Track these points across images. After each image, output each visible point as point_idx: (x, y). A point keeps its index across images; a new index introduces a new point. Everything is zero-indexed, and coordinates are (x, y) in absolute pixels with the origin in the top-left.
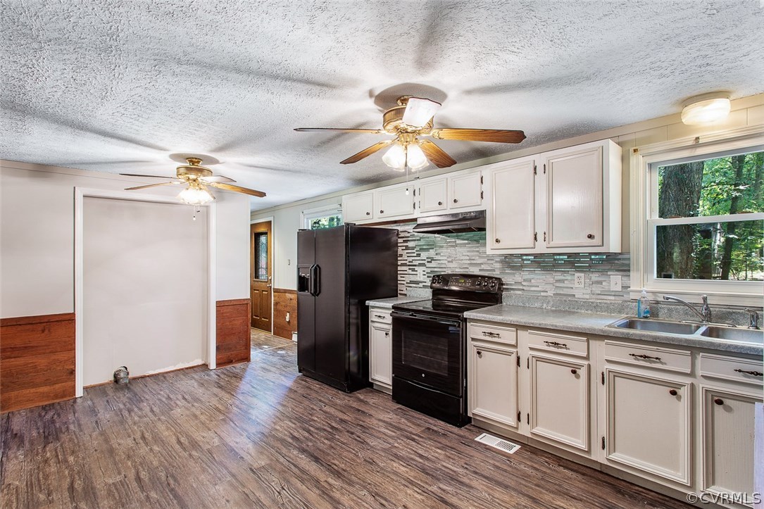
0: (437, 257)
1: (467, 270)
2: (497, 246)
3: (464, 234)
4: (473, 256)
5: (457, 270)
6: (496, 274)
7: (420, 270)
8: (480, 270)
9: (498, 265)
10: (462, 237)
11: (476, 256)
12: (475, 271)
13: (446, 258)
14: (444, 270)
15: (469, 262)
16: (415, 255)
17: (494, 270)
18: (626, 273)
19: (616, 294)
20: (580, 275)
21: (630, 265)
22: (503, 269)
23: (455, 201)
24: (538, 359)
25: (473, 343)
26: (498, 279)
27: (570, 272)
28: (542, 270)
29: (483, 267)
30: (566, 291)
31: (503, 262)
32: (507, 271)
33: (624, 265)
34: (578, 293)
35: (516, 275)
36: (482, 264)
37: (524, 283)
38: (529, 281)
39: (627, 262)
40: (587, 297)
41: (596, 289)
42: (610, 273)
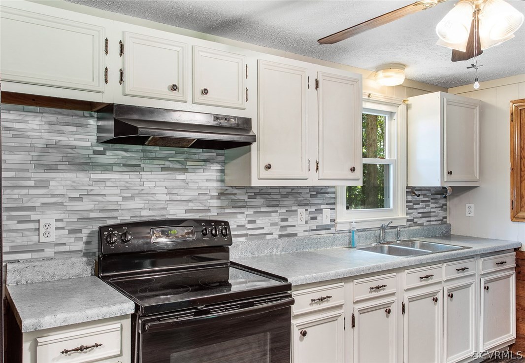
0: (96, 190)
2: (265, 173)
4: (174, 188)
5: (143, 213)
6: (213, 215)
7: (49, 219)
8: (187, 211)
9: (215, 203)
10: (197, 157)
11: (180, 187)
13: (118, 191)
14: (115, 214)
15: (167, 198)
16: (32, 183)
17: (208, 210)
18: (333, 204)
19: (327, 228)
20: (301, 210)
21: (335, 198)
22: (222, 207)
23: (205, 92)
24: (362, 311)
25: (294, 322)
26: (226, 223)
27: (294, 208)
28: (268, 206)
29: (191, 205)
30: (289, 231)
31: (222, 197)
32: (227, 211)
33: (331, 198)
34: (300, 231)
35: (239, 216)
36: (190, 200)
37: (249, 226)
38: (254, 222)
39: (333, 195)
40: (307, 234)
41: (313, 224)
42: (322, 207)
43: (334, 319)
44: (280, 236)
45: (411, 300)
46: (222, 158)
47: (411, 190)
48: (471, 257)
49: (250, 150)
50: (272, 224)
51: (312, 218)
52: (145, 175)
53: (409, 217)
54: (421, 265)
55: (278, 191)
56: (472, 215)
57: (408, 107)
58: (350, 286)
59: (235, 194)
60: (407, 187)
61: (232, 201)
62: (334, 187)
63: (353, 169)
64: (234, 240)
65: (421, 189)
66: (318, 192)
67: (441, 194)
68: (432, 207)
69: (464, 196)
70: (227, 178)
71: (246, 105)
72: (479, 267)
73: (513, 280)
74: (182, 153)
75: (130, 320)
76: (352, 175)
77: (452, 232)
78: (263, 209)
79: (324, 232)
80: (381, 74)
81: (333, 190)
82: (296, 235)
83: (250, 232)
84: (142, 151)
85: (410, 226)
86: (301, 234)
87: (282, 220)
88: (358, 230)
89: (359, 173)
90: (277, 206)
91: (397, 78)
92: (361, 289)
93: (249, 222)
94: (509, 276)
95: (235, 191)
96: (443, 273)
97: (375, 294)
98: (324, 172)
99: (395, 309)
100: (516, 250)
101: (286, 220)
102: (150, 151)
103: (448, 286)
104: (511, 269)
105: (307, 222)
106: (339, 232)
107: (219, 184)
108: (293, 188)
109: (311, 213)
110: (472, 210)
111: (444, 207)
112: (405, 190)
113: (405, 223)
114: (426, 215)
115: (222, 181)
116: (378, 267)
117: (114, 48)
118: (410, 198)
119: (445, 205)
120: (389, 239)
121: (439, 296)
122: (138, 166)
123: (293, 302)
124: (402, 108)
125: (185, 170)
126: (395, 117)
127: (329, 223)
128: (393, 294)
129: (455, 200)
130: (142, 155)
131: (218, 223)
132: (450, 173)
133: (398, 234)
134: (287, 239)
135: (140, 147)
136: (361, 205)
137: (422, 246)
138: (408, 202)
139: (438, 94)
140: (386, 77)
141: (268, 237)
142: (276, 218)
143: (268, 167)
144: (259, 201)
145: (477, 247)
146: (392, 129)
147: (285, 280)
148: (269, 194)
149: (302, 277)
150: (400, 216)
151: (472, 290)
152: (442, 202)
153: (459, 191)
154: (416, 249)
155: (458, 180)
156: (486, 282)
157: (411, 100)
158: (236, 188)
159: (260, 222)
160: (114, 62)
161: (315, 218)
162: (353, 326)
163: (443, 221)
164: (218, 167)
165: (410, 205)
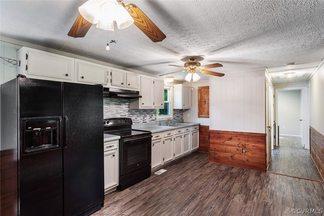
1: (115, 116)
2: (142, 106)
3: (114, 99)
4: (117, 109)
5: (111, 116)
6: (127, 117)
8: (121, 116)
9: (127, 113)
10: (113, 100)
11: (119, 109)
12: (118, 116)
15: (116, 112)
17: (126, 116)
18: (155, 114)
19: (154, 120)
20: (148, 115)
21: (156, 112)
22: (129, 115)
23: (129, 85)
24: (166, 140)
25: (152, 142)
26: (131, 119)
27: (146, 115)
28: (140, 114)
29: (122, 114)
30: (145, 121)
31: (129, 112)
32: (130, 116)
33: (155, 112)
34: (147, 121)
35: (133, 117)
36: (121, 113)
37: (135, 120)
38: (137, 119)
39: (155, 111)
40: (149, 122)
41: (151, 119)
42: (153, 114)
43: (160, 141)
44: (143, 122)
45: (176, 137)
46: (129, 101)
47: (174, 110)
48: (189, 127)
49: (139, 99)
50: (141, 119)
51: (150, 118)
52: (111, 106)
53: (174, 117)
54: (178, 128)
55: (142, 110)
56: (189, 116)
57: (173, 87)
58: (163, 133)
59: (132, 111)
60: (173, 109)
61: (131, 113)
62: (156, 109)
63: (162, 104)
64: (133, 123)
65: (177, 110)
66: (152, 110)
67: (182, 111)
68: (179, 115)
69: (187, 111)
70: (130, 107)
71: (138, 88)
72: (191, 129)
73: (198, 132)
74: (120, 100)
75: (118, 141)
76: (162, 106)
77: (184, 121)
78: (139, 115)
79: (153, 121)
80: (167, 78)
81: (155, 110)
82: (146, 122)
83: (136, 121)
84: (110, 99)
85: (174, 120)
86: (148, 122)
87: (143, 118)
88: (162, 121)
89: (163, 105)
90: (142, 114)
91: (172, 80)
92: (165, 134)
93: (135, 119)
94: (197, 132)
95: (132, 110)
96: (183, 130)
97: (168, 136)
98: (156, 105)
99: (173, 139)
100: (199, 125)
101: (144, 118)
102: (112, 99)
103: (184, 134)
104: (198, 130)
105: (149, 119)
106: (157, 121)
107: (128, 108)
108: (146, 109)
109: (150, 116)
110: (189, 115)
111: (182, 115)
112: (173, 110)
113: (173, 119)
114: (178, 117)
115: (129, 107)
116: (169, 129)
117: (109, 74)
118: (174, 112)
119: (182, 114)
120: (169, 123)
121: (182, 136)
122: (109, 103)
123: (152, 136)
124: (172, 87)
125: (120, 105)
126: (170, 90)
127: (154, 119)
128: (172, 136)
129: (185, 113)
130: (110, 100)
131: (129, 119)
132: (184, 105)
133: (171, 122)
134: (145, 123)
135: (109, 98)
136: (162, 114)
137: (177, 124)
138: (173, 113)
139: (181, 85)
140: (169, 80)
141: (140, 123)
142: (142, 117)
143: (143, 104)
144: (138, 113)
145: (190, 124)
146: (169, 93)
147: (150, 131)
148: (140, 111)
149: (153, 131)
150: (171, 117)
151: (189, 135)
152: (182, 113)
153: (186, 110)
154: (176, 125)
155: (186, 107)
156: (192, 133)
157: (174, 85)
158: (132, 109)
159: (138, 118)
160: (109, 77)
161: (151, 118)
162: (164, 143)
163: (182, 118)
164: (128, 104)
165: (174, 114)
